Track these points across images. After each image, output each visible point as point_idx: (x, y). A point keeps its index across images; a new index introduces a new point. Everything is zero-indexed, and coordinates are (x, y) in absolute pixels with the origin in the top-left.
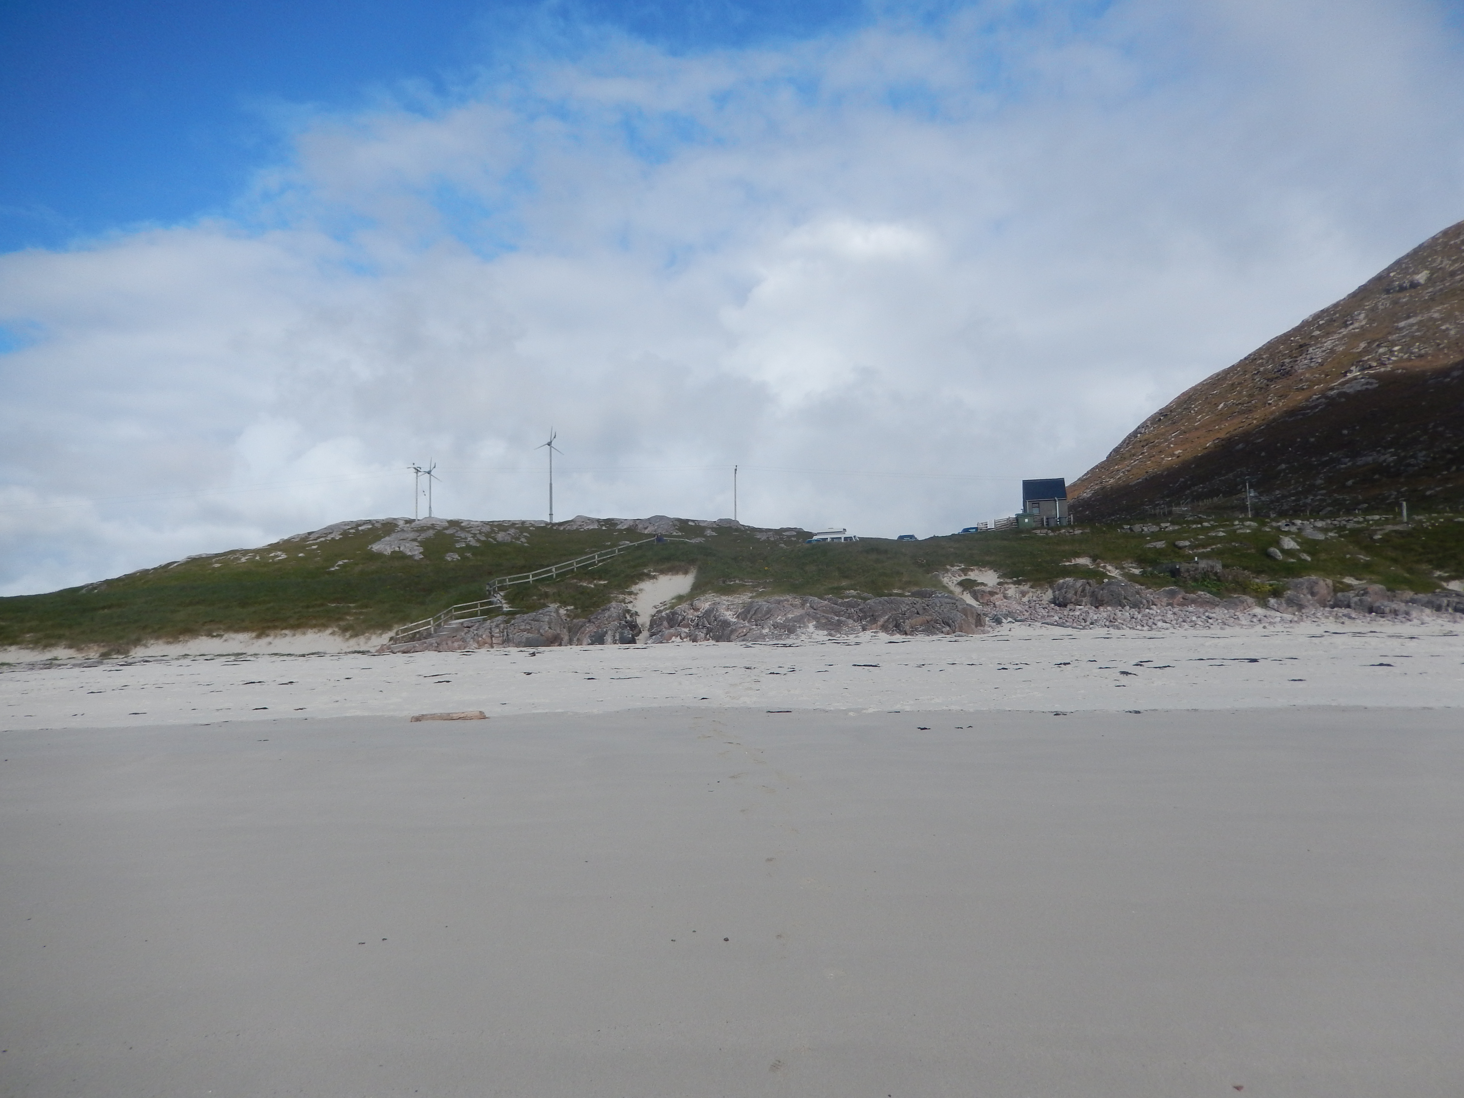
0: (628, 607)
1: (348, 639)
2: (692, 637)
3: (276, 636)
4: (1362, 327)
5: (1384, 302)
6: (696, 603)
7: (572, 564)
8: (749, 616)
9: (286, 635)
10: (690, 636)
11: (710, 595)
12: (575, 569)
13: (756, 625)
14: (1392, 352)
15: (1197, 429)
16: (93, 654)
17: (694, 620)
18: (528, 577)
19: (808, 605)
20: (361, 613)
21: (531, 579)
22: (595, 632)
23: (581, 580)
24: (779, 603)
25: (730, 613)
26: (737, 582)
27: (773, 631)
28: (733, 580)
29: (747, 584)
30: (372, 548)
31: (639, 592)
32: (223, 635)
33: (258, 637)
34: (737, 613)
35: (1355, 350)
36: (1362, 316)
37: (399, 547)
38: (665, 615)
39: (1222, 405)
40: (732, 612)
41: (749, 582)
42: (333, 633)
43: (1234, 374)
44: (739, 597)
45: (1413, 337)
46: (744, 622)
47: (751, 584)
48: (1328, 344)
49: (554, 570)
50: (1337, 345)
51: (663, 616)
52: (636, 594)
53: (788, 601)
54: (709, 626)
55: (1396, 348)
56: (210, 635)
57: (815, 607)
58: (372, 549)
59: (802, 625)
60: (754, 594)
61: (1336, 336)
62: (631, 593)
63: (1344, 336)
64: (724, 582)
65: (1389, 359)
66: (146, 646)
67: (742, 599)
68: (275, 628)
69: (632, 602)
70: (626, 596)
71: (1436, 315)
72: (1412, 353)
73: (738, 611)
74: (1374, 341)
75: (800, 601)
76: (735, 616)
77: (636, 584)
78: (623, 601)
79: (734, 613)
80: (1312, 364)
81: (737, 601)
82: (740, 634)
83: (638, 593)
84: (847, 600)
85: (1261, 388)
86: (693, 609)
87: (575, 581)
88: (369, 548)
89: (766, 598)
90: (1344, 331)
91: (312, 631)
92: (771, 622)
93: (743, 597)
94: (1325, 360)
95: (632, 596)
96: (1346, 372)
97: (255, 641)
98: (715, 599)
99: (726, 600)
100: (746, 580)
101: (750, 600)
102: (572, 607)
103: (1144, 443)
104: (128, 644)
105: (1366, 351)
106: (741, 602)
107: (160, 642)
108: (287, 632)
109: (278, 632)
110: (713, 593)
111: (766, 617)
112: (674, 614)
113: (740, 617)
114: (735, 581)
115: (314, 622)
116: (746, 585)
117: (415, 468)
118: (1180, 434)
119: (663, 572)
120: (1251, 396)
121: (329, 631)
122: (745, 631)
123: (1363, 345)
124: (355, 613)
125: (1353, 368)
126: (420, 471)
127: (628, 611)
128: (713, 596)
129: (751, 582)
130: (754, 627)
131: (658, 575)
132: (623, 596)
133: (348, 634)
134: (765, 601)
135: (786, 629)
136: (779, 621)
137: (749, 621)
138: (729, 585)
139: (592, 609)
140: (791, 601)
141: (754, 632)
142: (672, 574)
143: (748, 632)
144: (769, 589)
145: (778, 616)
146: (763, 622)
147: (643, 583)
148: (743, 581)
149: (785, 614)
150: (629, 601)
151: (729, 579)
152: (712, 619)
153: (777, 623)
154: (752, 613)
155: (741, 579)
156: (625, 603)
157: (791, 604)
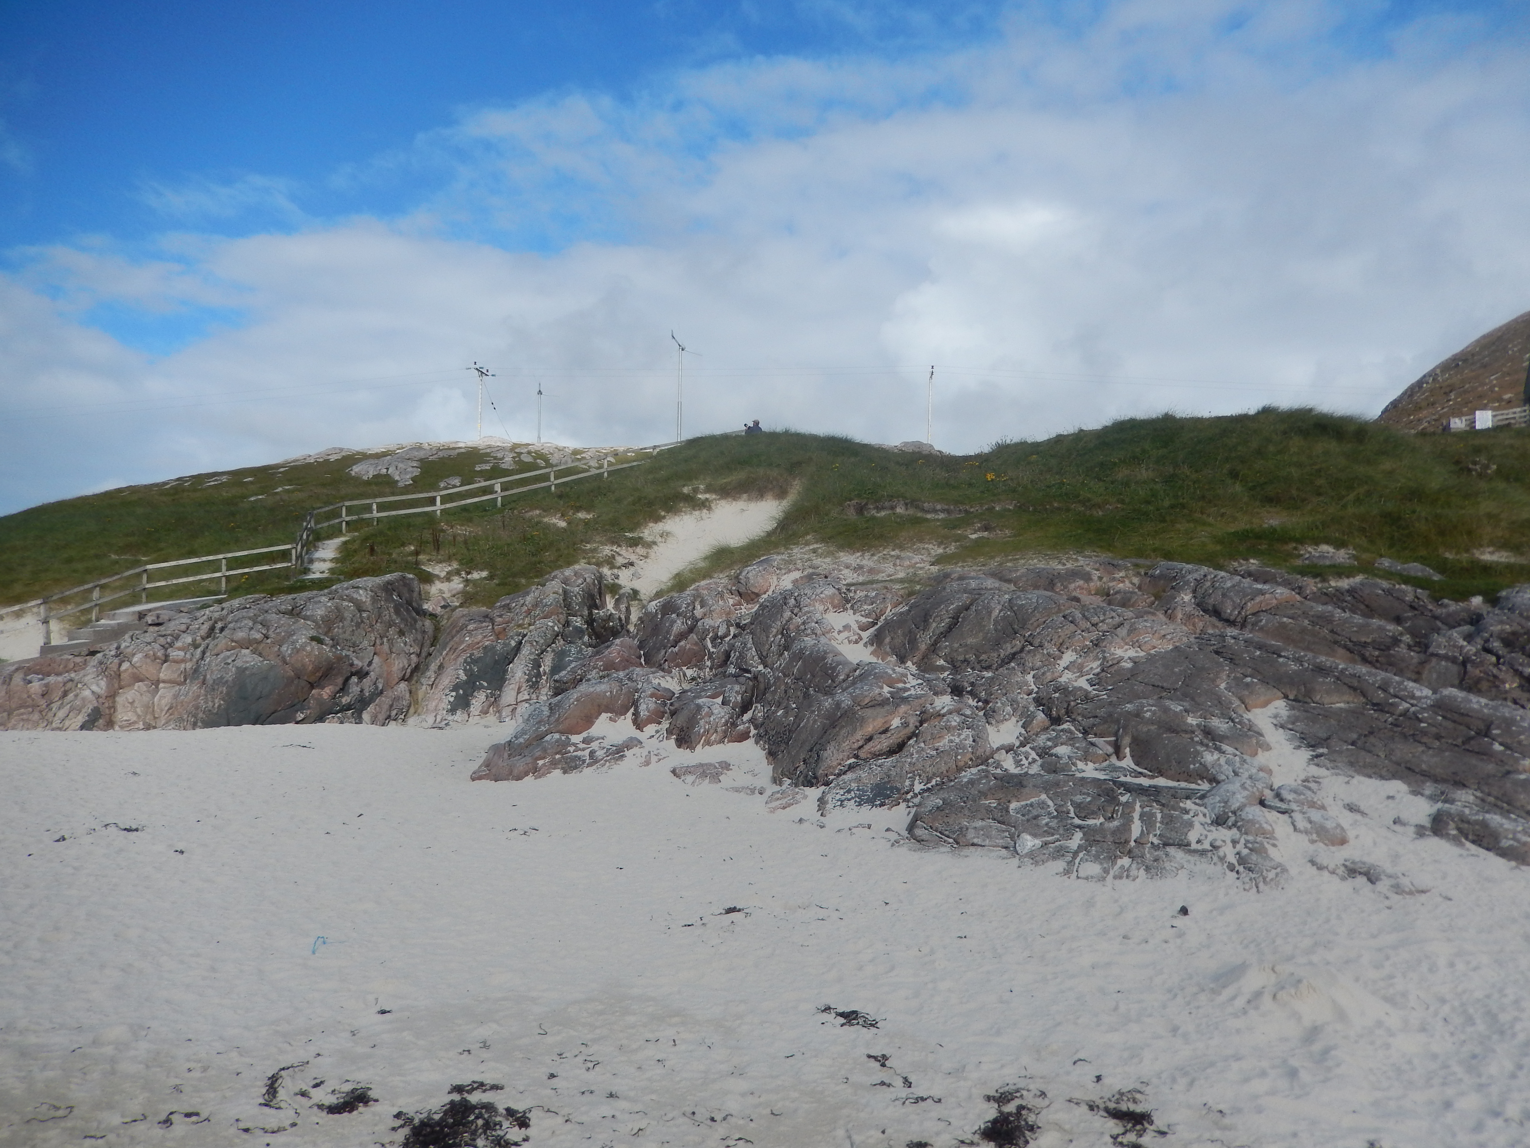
0: (617, 577)
2: (681, 720)
8: (924, 641)
10: (673, 714)
12: (553, 488)
13: (957, 691)
17: (722, 638)
18: (432, 501)
19: (1187, 597)
21: (439, 506)
22: (486, 647)
23: (547, 510)
24: (1050, 585)
25: (850, 618)
26: (899, 510)
28: (887, 504)
29: (929, 516)
31: (660, 539)
34: (875, 621)
37: (387, 469)
38: (655, 608)
40: (855, 620)
41: (935, 511)
44: (898, 557)
46: (898, 671)
47: (942, 516)
49: (498, 488)
52: (649, 544)
53: (1087, 578)
54: (761, 667)
57: (1228, 610)
58: (351, 472)
60: (952, 548)
62: (635, 543)
64: (860, 510)
67: (907, 563)
69: (632, 564)
70: (623, 551)
73: (880, 616)
75: (1136, 580)
76: (866, 635)
77: (658, 519)
78: (610, 562)
79: (864, 620)
81: (886, 572)
82: (870, 739)
83: (655, 543)
86: (740, 595)
87: (538, 512)
88: (347, 471)
89: (993, 564)
92: (1029, 678)
93: (910, 558)
95: (640, 550)
99: (854, 565)
100: (926, 505)
101: (935, 569)
102: (484, 574)
106: (901, 575)
110: (816, 543)
111: (1008, 649)
113: (888, 640)
114: (893, 508)
116: (927, 520)
119: (727, 492)
122: (896, 722)
127: (614, 589)
128: (814, 551)
129: (943, 511)
130: (944, 702)
131: (715, 500)
132: (614, 548)
134: (993, 575)
135: (1127, 740)
136: (1066, 678)
137: (925, 666)
138: (873, 518)
139: (523, 581)
140: (1100, 578)
141: (943, 743)
142: (750, 499)
143: (913, 735)
144: (1004, 534)
145: (1061, 648)
146: (988, 674)
147: (677, 519)
148: (917, 507)
149: (1096, 644)
150: (627, 561)
151: (876, 501)
152: (775, 638)
153: (1063, 690)
154: (936, 626)
155: (913, 503)
156: (612, 566)
157: (1106, 594)
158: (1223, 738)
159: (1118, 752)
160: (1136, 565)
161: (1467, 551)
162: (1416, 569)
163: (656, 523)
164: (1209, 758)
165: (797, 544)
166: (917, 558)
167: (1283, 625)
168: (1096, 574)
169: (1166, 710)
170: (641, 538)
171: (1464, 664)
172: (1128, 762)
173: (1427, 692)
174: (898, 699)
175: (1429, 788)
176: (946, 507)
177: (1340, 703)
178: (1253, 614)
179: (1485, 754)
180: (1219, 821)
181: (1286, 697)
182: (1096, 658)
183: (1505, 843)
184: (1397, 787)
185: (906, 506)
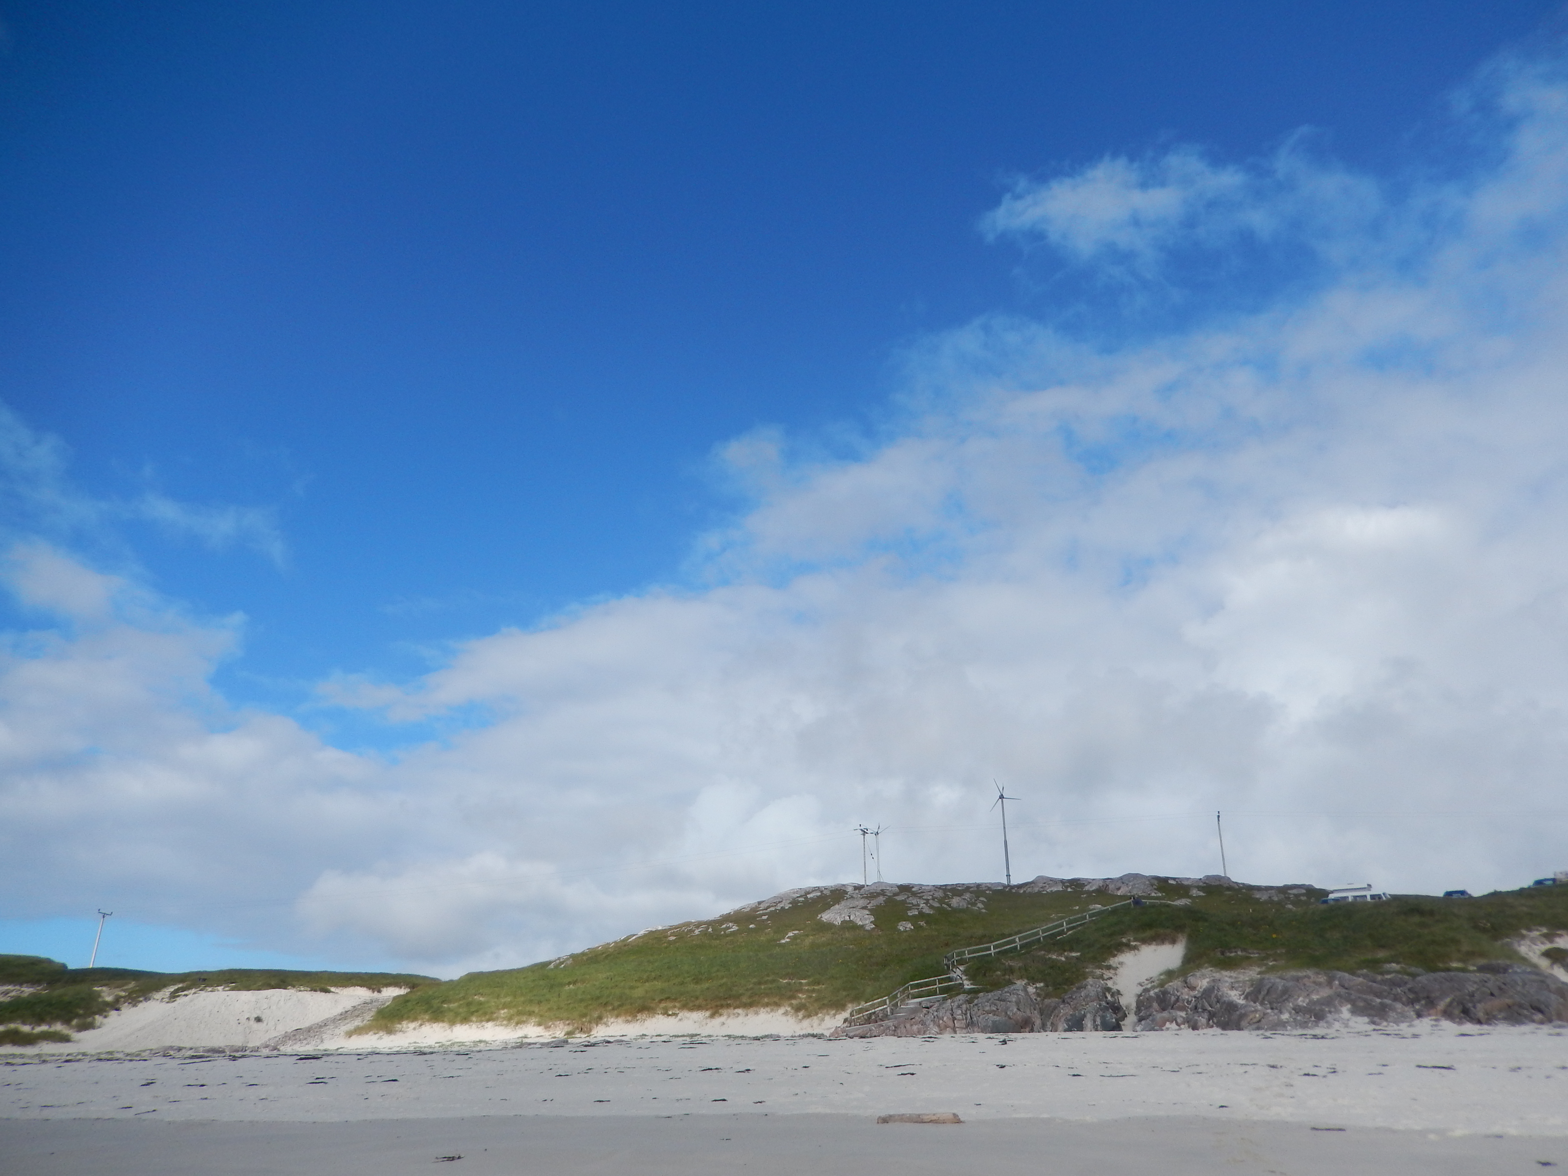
0: (1107, 985)
1: (801, 1020)
2: (1191, 1023)
3: (729, 1016)
6: (1191, 980)
7: (1037, 934)
8: (1260, 997)
9: (739, 1014)
10: (1188, 1022)
11: (1207, 970)
12: (1042, 938)
13: (1272, 1009)
16: (559, 1032)
17: (1190, 1002)
18: (989, 949)
19: (1337, 982)
20: (813, 991)
21: (992, 951)
22: (1071, 1015)
23: (1049, 951)
24: (1297, 980)
25: (1235, 992)
26: (1240, 953)
27: (1294, 1017)
28: (1233, 950)
29: (1252, 956)
30: (821, 917)
31: (1119, 966)
32: (679, 1013)
33: (712, 1016)
34: (1244, 992)
37: (850, 917)
38: (1153, 995)
40: (1238, 992)
41: (1254, 953)
42: (786, 1013)
44: (1245, 973)
46: (1254, 1005)
47: (1257, 955)
49: (1017, 940)
51: (1151, 996)
52: (1116, 969)
54: (1210, 1008)
56: (666, 1013)
57: (1346, 985)
58: (822, 919)
59: (1333, 1010)
60: (1264, 969)
62: (1109, 968)
64: (1223, 953)
66: (606, 1024)
67: (1248, 975)
68: (728, 1006)
69: (1111, 978)
70: (1104, 971)
73: (1245, 990)
75: (1325, 978)
76: (1242, 997)
77: (1115, 956)
78: (1101, 977)
79: (1240, 993)
81: (1242, 977)
82: (1251, 1019)
84: (1388, 977)
86: (1188, 987)
87: (1043, 952)
88: (818, 918)
89: (1279, 974)
91: (764, 1010)
92: (1291, 1004)
93: (1249, 973)
95: (1111, 971)
97: (708, 1020)
99: (1229, 976)
100: (1250, 951)
101: (1259, 976)
102: (1042, 984)
104: (590, 1022)
106: (1247, 979)
107: (620, 1020)
108: (739, 1011)
109: (731, 1011)
110: (1211, 967)
111: (1284, 998)
112: (1165, 993)
113: (1249, 997)
114: (1236, 952)
115: (766, 1000)
116: (1251, 957)
117: (862, 830)
119: (1146, 941)
121: (782, 1010)
122: (1257, 1016)
124: (808, 991)
126: (867, 833)
127: (1109, 990)
128: (1211, 971)
129: (1257, 953)
130: (1269, 1011)
131: (1140, 945)
132: (1100, 970)
133: (801, 1014)
134: (1279, 978)
135: (1312, 1014)
136: (1301, 1003)
137: (1262, 1004)
138: (1229, 957)
139: (1066, 987)
140: (1314, 977)
141: (1271, 1018)
142: (1157, 944)
143: (1263, 1018)
144: (1282, 962)
145: (1299, 997)
146: (1279, 1004)
147: (1123, 955)
148: (1246, 952)
149: (1308, 995)
150: (1108, 977)
151: (1229, 949)
152: (1213, 1000)
153: (1299, 1006)
154: (1263, 993)
155: (1244, 950)
156: (1103, 980)
157: (1314, 982)
158: (1335, 1012)
159: (1311, 1017)
160: (1325, 973)
163: (1113, 957)
164: (1330, 1015)
165: (1202, 968)
166: (1251, 972)
168: (1312, 976)
169: (1324, 1007)
170: (1110, 965)
174: (1256, 1011)
176: (1258, 952)
177: (1361, 1004)
178: (1350, 985)
181: (1349, 1003)
182: (1308, 998)
183: (1378, 1023)
185: (1242, 951)
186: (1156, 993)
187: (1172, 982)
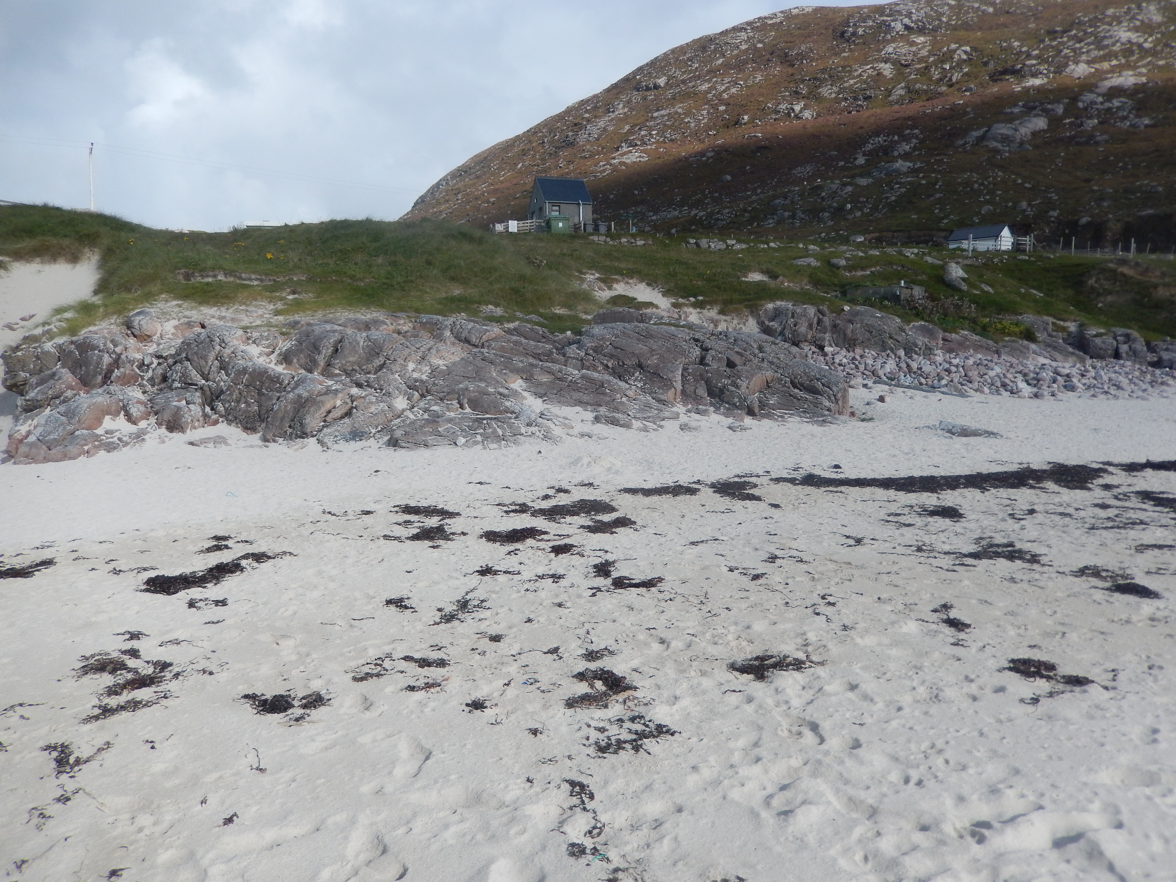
2: (164, 416)
4: (625, 113)
5: (636, 97)
6: (142, 322)
8: (321, 361)
10: (156, 414)
11: (169, 304)
13: (359, 385)
14: (651, 134)
15: (502, 182)
17: (150, 367)
19: (447, 334)
28: (210, 273)
29: (246, 283)
34: (279, 349)
35: (621, 131)
36: (621, 106)
39: (520, 165)
40: (264, 349)
41: (250, 279)
43: (520, 143)
44: (247, 311)
45: (665, 125)
46: (316, 378)
47: (256, 283)
48: (601, 124)
50: (608, 125)
53: (385, 323)
54: (206, 382)
55: (654, 132)
61: (607, 118)
63: (612, 120)
65: (649, 140)
71: (680, 110)
72: (665, 137)
74: (636, 125)
79: (271, 350)
80: (590, 139)
85: (551, 154)
86: (137, 337)
89: (319, 315)
90: (612, 115)
92: (398, 377)
93: (255, 312)
94: (600, 136)
96: (618, 147)
98: (188, 313)
100: (243, 275)
101: (284, 319)
103: (456, 192)
105: (630, 132)
106: (263, 323)
110: (175, 300)
111: (377, 364)
112: (85, 347)
113: (294, 362)
114: (215, 276)
116: (253, 286)
118: (489, 186)
120: (543, 160)
123: (627, 127)
125: (623, 144)
128: (179, 306)
129: (257, 279)
130: (357, 391)
131: (9, 261)
134: (330, 322)
136: (415, 375)
137: (328, 374)
140: (392, 324)
141: (373, 410)
142: (43, 262)
143: (353, 408)
144: (311, 296)
145: (406, 361)
146: (372, 377)
148: (235, 276)
149: (423, 358)
151: (201, 271)
152: (211, 363)
153: (419, 381)
154: (326, 351)
155: (233, 273)
157: (399, 332)
158: (508, 396)
159: (462, 407)
160: (408, 317)
161: (549, 308)
162: (534, 317)
164: (508, 404)
165: (154, 301)
166: (261, 311)
167: (503, 347)
168: (388, 322)
169: (479, 386)
171: (581, 360)
172: (468, 410)
173: (577, 372)
174: (333, 391)
175: (590, 408)
176: (259, 277)
177: (545, 378)
178: (487, 341)
179: (604, 394)
180: (529, 425)
181: (522, 378)
182: (426, 365)
183: (621, 423)
184: (578, 409)
185: (226, 275)
186: (60, 347)
187: (95, 325)
